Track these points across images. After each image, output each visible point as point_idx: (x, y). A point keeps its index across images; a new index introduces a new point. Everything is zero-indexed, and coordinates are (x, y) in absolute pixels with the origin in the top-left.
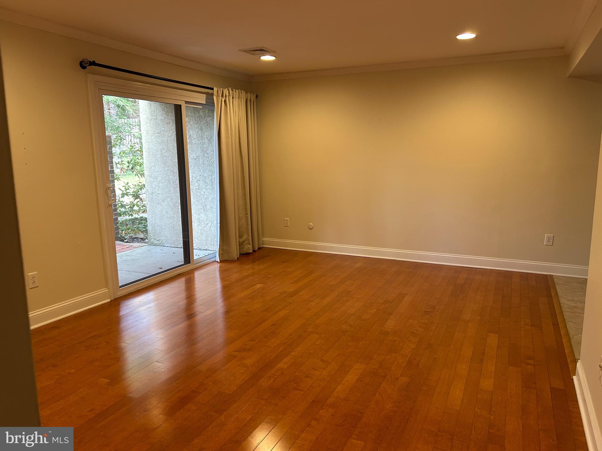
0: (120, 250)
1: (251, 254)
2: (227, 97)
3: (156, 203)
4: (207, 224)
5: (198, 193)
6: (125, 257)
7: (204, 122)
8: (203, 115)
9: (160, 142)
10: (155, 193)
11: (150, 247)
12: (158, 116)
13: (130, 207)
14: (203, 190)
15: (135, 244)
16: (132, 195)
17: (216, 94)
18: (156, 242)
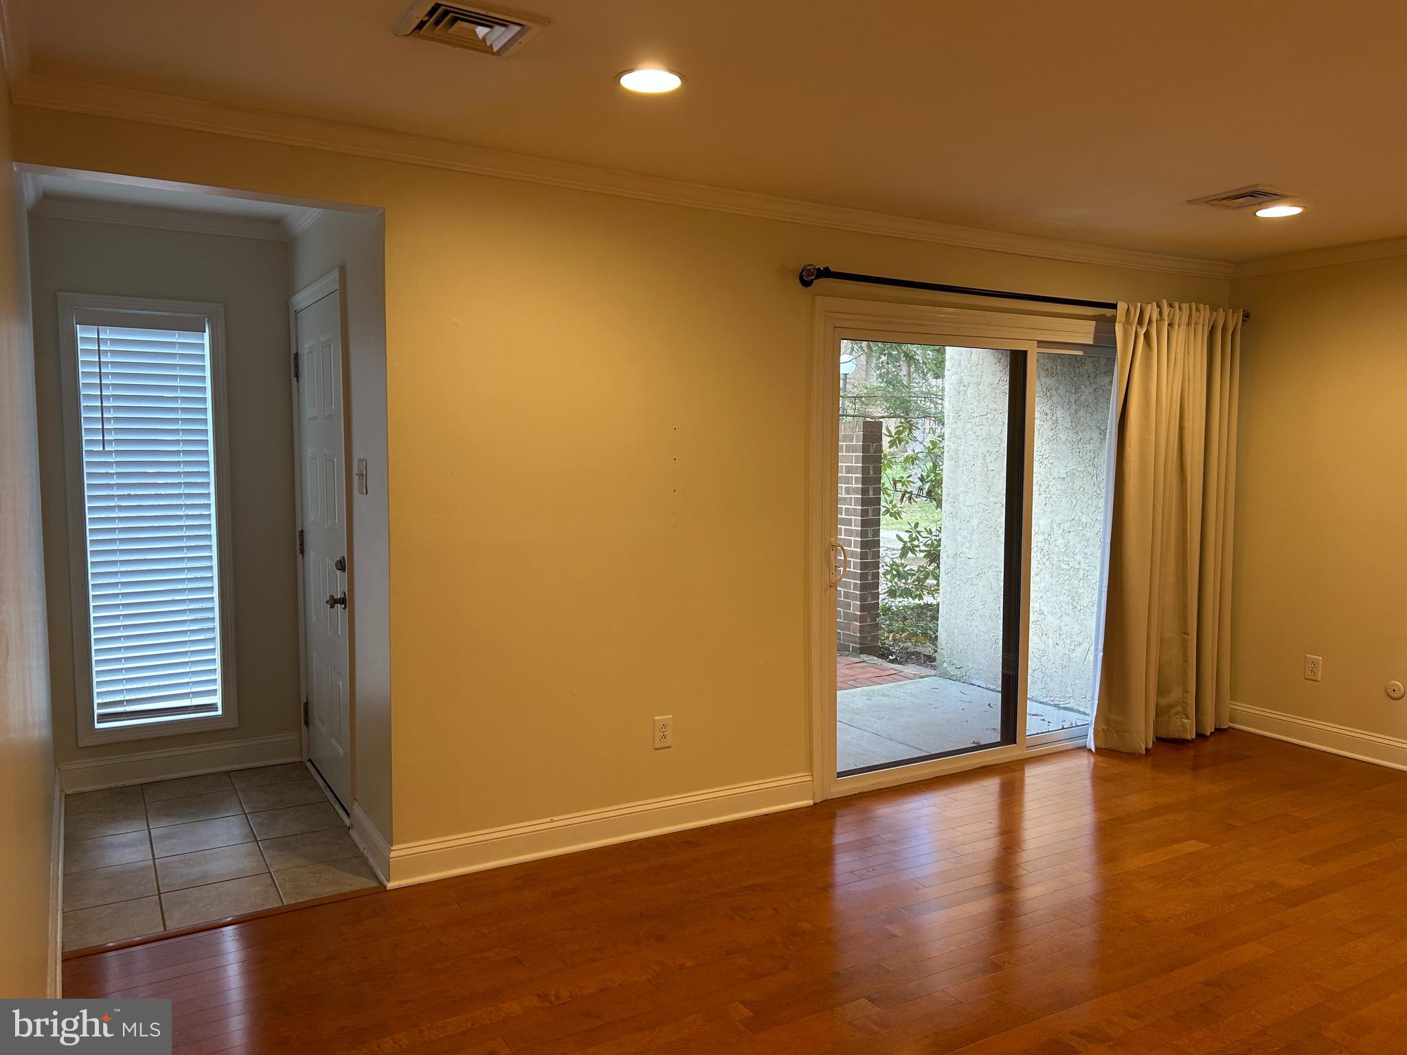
0: (872, 679)
1: (1190, 745)
2: (1155, 324)
3: (960, 580)
4: (1080, 644)
5: (1062, 564)
6: (878, 698)
7: (1094, 386)
8: (1092, 370)
9: (984, 436)
10: (962, 555)
11: (939, 682)
12: (984, 376)
13: (918, 579)
14: (1076, 557)
15: (910, 669)
16: (923, 551)
17: (1124, 319)
18: (952, 671)
